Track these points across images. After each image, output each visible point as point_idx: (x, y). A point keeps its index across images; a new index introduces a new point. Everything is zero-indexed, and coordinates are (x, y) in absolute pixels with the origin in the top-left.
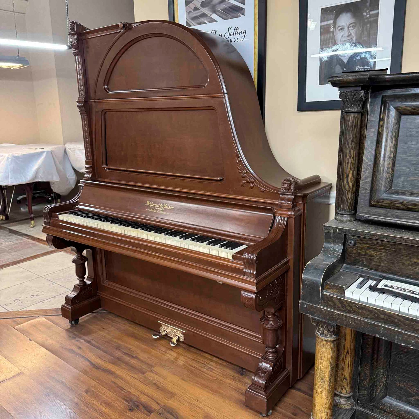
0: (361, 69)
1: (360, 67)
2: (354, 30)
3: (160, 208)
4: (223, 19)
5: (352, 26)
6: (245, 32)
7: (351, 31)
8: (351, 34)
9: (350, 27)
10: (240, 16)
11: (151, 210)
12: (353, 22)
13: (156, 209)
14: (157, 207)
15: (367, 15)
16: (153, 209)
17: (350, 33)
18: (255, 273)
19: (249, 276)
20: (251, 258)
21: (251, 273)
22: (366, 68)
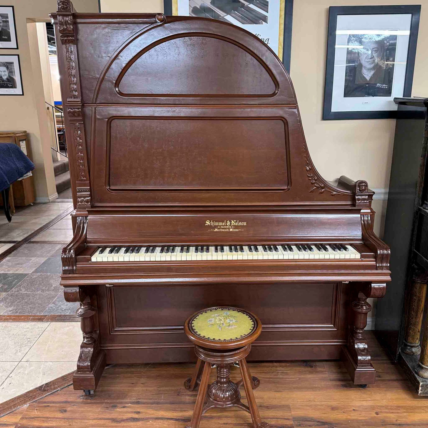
0: (380, 87)
1: (379, 85)
2: (376, 54)
3: (227, 225)
4: (242, 23)
5: (375, 51)
6: (268, 40)
7: (374, 55)
8: (374, 56)
9: (373, 51)
10: (262, 24)
11: (216, 230)
12: (376, 47)
13: (223, 229)
14: (222, 226)
15: (387, 43)
16: (218, 229)
17: (372, 56)
18: (388, 265)
19: (382, 269)
20: (386, 253)
21: (384, 266)
22: (385, 86)
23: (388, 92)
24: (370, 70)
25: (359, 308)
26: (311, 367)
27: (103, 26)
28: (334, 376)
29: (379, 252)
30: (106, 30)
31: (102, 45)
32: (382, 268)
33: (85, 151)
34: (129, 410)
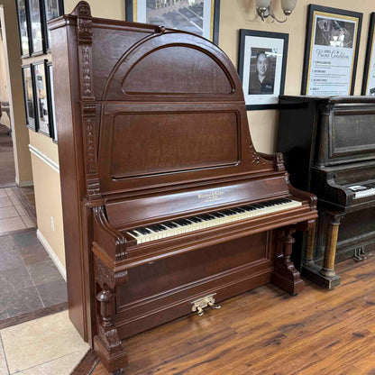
22: (270, 87)
23: (271, 91)
24: (263, 75)
26: (255, 293)
27: (114, 31)
28: (274, 294)
30: (116, 35)
31: (112, 48)
33: (96, 146)
34: (165, 370)
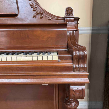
19: (80, 71)
20: (82, 54)
21: (81, 68)
25: (69, 105)
29: (74, 53)
32: (79, 69)
